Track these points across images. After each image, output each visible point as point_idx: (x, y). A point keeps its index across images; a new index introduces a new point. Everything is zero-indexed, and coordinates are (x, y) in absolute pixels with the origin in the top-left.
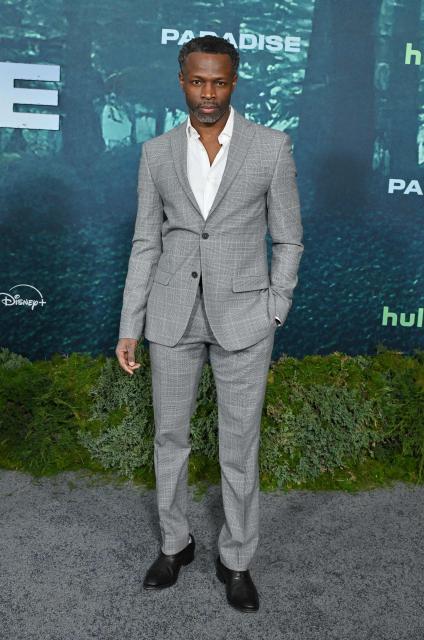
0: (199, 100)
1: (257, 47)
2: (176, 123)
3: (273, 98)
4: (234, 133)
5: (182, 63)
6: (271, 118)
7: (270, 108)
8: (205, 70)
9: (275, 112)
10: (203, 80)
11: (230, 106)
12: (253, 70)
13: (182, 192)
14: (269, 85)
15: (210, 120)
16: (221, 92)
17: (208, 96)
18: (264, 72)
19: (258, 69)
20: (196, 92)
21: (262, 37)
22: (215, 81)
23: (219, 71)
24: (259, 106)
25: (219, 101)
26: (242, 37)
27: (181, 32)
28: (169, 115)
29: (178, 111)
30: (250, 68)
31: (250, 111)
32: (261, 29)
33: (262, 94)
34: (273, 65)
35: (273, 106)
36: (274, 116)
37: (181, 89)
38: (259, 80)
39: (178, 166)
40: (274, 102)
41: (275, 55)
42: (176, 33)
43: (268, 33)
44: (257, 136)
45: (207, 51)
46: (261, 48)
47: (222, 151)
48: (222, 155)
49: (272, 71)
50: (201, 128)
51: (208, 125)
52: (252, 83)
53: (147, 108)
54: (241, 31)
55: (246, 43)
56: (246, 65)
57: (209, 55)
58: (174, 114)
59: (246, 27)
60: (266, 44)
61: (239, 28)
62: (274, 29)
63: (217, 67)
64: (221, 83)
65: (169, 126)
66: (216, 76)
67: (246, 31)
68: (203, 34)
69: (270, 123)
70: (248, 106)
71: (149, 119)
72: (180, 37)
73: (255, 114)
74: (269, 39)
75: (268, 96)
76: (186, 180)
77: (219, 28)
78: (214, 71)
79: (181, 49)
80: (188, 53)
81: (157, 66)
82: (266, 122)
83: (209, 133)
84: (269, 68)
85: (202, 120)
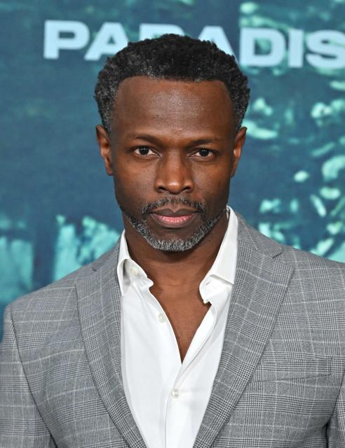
0: (150, 196)
1: (285, 61)
2: (85, 252)
3: (331, 184)
4: (239, 275)
5: (104, 103)
6: (327, 236)
7: (322, 211)
8: (164, 121)
9: (335, 220)
10: (160, 146)
11: (228, 207)
12: (278, 116)
13: (109, 427)
14: (318, 153)
15: (180, 245)
16: (204, 175)
17: (174, 184)
18: (305, 122)
19: (289, 115)
20: (142, 174)
21: (296, 35)
22: (189, 148)
23: (200, 123)
24: (294, 206)
25: (200, 196)
26: (248, 38)
27: (94, 28)
28: (67, 233)
29: (89, 223)
30: (269, 111)
31: (271, 217)
32: (293, 15)
33: (301, 176)
34: (327, 103)
35: (330, 204)
36: (334, 229)
37: (102, 169)
38: (294, 141)
39: (96, 360)
40: (333, 194)
41: (332, 78)
42: (81, 30)
43: (311, 25)
44: (299, 279)
45: (169, 74)
46: (296, 61)
47: (209, 320)
48: (210, 332)
49: (325, 118)
50: (156, 265)
51: (174, 256)
52: (275, 148)
53: (13, 216)
54: (244, 22)
55: (258, 50)
56: (260, 104)
57: (174, 83)
58: (79, 229)
59: (257, 13)
60: (307, 51)
61: (238, 15)
62: (326, 16)
63: (193, 112)
64: (204, 153)
65: (66, 262)
66: (192, 134)
67: (258, 21)
68: (149, 32)
69: (323, 247)
70: (267, 205)
71: (17, 244)
72: (91, 40)
73: (287, 226)
74: (315, 40)
75: (317, 181)
76: (119, 396)
77: (188, 16)
78: (187, 122)
79: (98, 69)
80: (121, 79)
81: (32, 111)
82: (314, 244)
83: (174, 275)
84: (318, 110)
85: (160, 244)
